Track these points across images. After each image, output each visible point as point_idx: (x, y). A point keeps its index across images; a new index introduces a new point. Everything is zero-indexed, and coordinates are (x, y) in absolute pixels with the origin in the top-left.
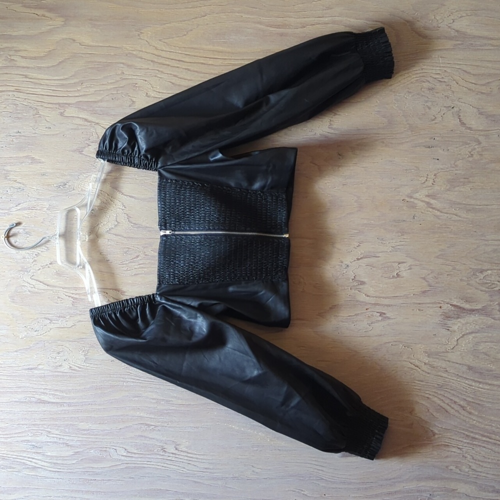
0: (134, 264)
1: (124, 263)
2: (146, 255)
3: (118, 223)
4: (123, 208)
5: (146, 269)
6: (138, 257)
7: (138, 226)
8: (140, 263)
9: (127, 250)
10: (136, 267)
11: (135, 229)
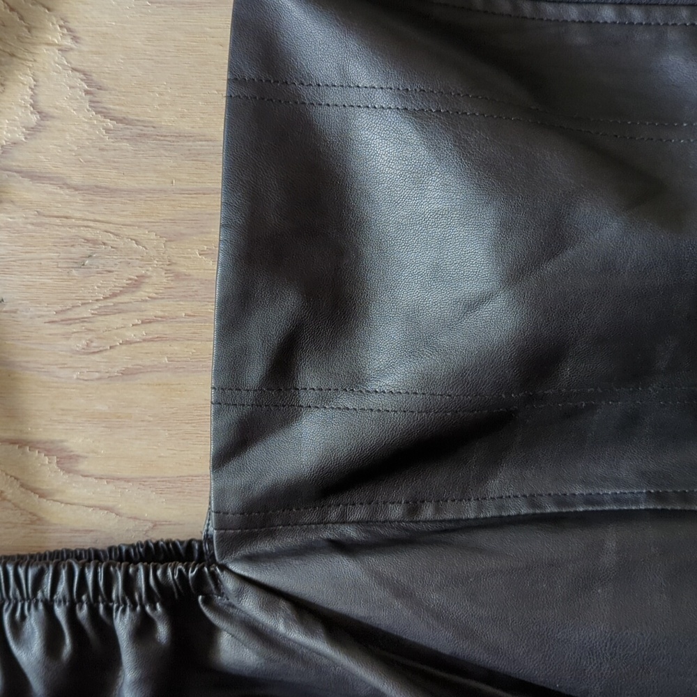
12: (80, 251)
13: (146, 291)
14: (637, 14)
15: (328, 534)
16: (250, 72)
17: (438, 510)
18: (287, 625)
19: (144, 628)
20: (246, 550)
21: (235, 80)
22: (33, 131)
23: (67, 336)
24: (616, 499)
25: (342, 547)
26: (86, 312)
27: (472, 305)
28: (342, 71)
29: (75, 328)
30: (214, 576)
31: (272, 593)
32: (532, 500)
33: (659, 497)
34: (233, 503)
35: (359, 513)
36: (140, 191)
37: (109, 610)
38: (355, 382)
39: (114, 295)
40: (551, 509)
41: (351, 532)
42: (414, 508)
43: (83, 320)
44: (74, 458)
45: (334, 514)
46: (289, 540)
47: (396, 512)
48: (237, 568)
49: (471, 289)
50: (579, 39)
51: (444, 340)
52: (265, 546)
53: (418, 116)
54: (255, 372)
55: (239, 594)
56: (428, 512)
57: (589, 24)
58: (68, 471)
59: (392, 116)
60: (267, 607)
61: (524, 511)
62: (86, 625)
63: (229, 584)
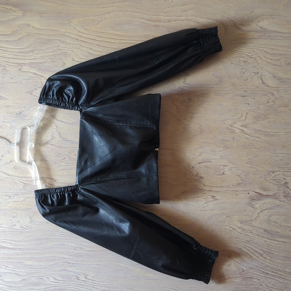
0: (62, 163)
1: (56, 162)
2: (70, 158)
3: (53, 137)
4: (57, 128)
5: (69, 166)
6: (65, 158)
7: (65, 140)
8: (66, 162)
9: (58, 154)
10: (64, 165)
11: (64, 141)
12: (57, 154)
13: (66, 159)
14: (124, 124)
15: (91, 182)
16: (82, 130)
17: (104, 179)
18: (87, 193)
19: (69, 195)
20: (82, 185)
21: (80, 131)
22: (52, 139)
23: (55, 165)
24: (123, 177)
25: (94, 184)
26: (58, 162)
27: (107, 155)
28: (92, 130)
29: (57, 164)
30: (78, 188)
31: (85, 189)
32: (114, 177)
33: (127, 176)
34: (80, 179)
35: (95, 180)
36: (66, 147)
37: (64, 193)
38: (94, 164)
39: (62, 160)
40: (116, 178)
41: (94, 182)
42: (101, 179)
43: (57, 163)
44: (56, 180)
45: (92, 180)
46: (87, 183)
47: (99, 179)
48: (81, 187)
49: (107, 153)
50: (118, 127)
51: (104, 159)
52: (84, 184)
53: (101, 136)
54: (83, 163)
55: (81, 190)
56: (103, 179)
57: (119, 125)
58: (55, 182)
59: (98, 136)
60: (84, 191)
61: (113, 178)
62: (62, 195)
63: (80, 189)
